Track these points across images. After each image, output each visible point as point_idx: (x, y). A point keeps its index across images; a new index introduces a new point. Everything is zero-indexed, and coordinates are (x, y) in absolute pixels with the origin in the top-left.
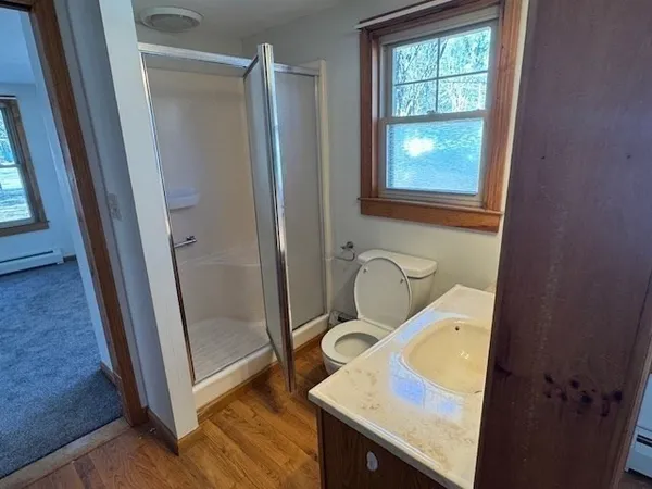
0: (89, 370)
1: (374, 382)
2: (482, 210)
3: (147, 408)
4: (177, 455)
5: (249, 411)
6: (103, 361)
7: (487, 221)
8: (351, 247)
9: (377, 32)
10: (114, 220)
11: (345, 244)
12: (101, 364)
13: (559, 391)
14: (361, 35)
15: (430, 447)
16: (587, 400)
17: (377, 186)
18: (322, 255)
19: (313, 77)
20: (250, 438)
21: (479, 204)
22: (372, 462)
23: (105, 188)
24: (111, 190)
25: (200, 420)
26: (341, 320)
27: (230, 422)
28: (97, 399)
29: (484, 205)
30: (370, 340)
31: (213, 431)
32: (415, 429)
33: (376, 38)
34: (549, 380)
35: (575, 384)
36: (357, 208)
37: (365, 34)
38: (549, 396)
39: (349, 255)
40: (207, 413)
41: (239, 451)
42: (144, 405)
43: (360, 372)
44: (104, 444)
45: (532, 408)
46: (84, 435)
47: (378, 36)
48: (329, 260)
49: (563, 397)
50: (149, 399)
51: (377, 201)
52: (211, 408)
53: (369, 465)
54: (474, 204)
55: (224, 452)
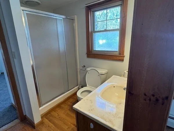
0: (8, 105)
1: (92, 102)
2: (119, 55)
3: (26, 115)
4: (35, 128)
5: (57, 114)
6: (12, 102)
7: (121, 58)
8: (85, 67)
9: (90, 8)
10: (14, 59)
11: (83, 66)
12: (12, 103)
13: (148, 98)
14: (86, 8)
15: (108, 120)
16: (157, 100)
17: (91, 50)
18: (77, 69)
19: (73, 20)
20: (57, 122)
21: (118, 54)
22: (92, 126)
23: (11, 50)
24: (13, 50)
25: (42, 117)
26: (82, 87)
27: (51, 118)
28: (10, 114)
29: (120, 54)
30: (90, 92)
31: (46, 121)
32: (104, 115)
33: (90, 9)
34: (145, 95)
35: (153, 96)
36: (86, 56)
37: (87, 8)
38: (145, 100)
39: (84, 69)
40: (44, 115)
41: (54, 126)
42: (24, 115)
43: (87, 100)
44: (12, 127)
45: (140, 104)
46: (6, 125)
47: (91, 9)
48: (78, 71)
49: (150, 100)
50: (26, 113)
51: (91, 54)
52: (45, 114)
53: (91, 127)
54: (117, 54)
55: (49, 127)
